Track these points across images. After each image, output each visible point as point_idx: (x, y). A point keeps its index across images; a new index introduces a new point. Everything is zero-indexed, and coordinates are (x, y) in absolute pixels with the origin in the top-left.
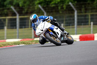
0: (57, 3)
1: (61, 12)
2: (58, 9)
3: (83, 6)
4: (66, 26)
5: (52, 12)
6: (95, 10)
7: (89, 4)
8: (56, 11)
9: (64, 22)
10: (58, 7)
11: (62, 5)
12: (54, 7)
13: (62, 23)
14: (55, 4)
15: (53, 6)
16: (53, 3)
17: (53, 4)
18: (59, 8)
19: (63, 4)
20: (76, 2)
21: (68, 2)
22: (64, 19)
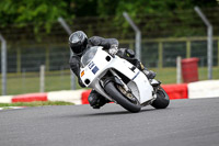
1: (39, 40)
2: (32, 31)
3: (90, 26)
5: (19, 38)
7: (103, 20)
8: (28, 38)
9: (48, 61)
10: (32, 27)
11: (41, 23)
12: (24, 28)
13: (43, 63)
14: (26, 21)
15: (21, 25)
18: (36, 30)
19: (44, 21)
20: (73, 17)
21: (56, 17)
22: (47, 55)
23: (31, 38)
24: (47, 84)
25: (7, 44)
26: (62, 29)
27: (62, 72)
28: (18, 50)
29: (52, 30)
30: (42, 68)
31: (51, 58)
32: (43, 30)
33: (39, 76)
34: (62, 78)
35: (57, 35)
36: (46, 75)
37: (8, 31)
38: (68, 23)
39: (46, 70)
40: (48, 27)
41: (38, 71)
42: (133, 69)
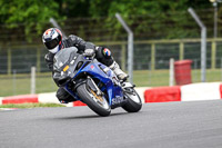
0: (21, 19)
1: (30, 41)
2: (24, 33)
3: (81, 27)
4: (42, 72)
5: (10, 39)
6: (108, 37)
7: (95, 21)
8: (19, 38)
9: (39, 63)
10: (23, 28)
11: (32, 24)
12: (14, 29)
13: (34, 65)
14: (17, 21)
15: (12, 26)
16: (11, 19)
17: (13, 22)
18: (27, 31)
19: (36, 22)
20: (65, 18)
21: (47, 18)
22: (38, 56)
23: (22, 38)
24: (37, 86)
30: (33, 69)
31: (42, 59)
32: (33, 31)
33: (30, 77)
36: (37, 77)
38: (59, 24)
39: (37, 72)
40: (39, 28)
41: (29, 72)
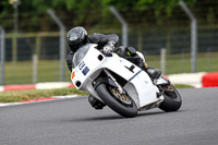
1: (160, 23)
2: (153, 14)
3: (211, 9)
5: (140, 22)
8: (149, 21)
9: (168, 45)
10: (153, 10)
11: (162, 6)
13: (164, 46)
15: (143, 8)
18: (157, 13)
22: (168, 38)
23: (152, 21)
24: (167, 67)
25: (129, 27)
26: (183, 12)
27: (183, 55)
28: (139, 33)
29: (173, 13)
30: (163, 51)
31: (172, 41)
32: (163, 13)
33: (159, 59)
34: (182, 61)
35: (179, 18)
36: (167, 59)
37: (129, 14)
38: (189, 6)
39: (167, 53)
40: (169, 10)
41: (159, 54)
42: (131, 69)
